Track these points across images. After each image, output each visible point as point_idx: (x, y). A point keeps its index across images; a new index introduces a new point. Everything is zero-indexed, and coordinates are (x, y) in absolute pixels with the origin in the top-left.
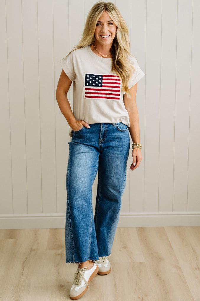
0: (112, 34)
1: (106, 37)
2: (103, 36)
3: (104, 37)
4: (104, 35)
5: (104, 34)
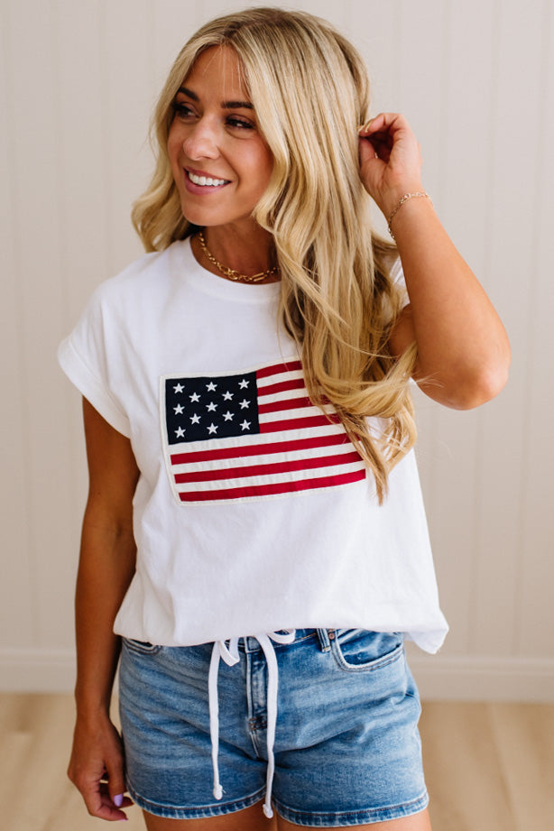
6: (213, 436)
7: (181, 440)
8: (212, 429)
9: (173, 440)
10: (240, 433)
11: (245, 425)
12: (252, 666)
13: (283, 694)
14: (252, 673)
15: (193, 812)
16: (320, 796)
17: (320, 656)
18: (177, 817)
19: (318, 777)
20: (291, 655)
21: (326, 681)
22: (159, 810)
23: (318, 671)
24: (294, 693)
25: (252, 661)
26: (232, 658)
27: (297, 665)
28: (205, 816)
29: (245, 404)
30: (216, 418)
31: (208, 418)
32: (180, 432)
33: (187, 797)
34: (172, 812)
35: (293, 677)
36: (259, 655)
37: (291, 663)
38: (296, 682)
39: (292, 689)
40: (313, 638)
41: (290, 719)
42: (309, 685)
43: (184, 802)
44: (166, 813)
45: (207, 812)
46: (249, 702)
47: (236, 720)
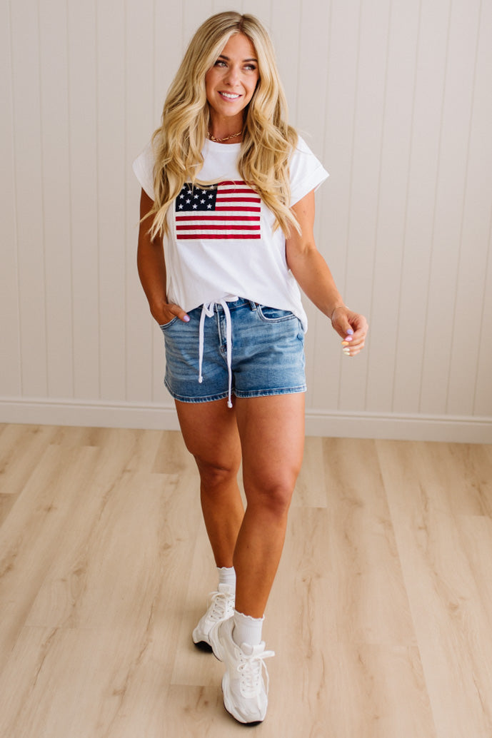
0: (247, 92)
1: (233, 96)
2: (226, 95)
3: (229, 96)
4: (228, 93)
5: (229, 90)
6: (195, 210)
7: (181, 210)
8: (195, 206)
9: (178, 210)
10: (206, 209)
11: (209, 206)
12: (220, 318)
13: (235, 332)
14: (220, 321)
15: (198, 400)
16: (252, 384)
17: (252, 313)
18: (191, 402)
19: (252, 375)
20: (238, 312)
21: (256, 326)
22: (183, 399)
23: (251, 320)
24: (240, 332)
25: (220, 315)
26: (211, 314)
27: (241, 318)
28: (204, 401)
29: (211, 197)
30: (197, 202)
31: (193, 201)
32: (181, 207)
33: (195, 393)
34: (189, 400)
35: (240, 323)
36: (223, 313)
37: (238, 317)
38: (241, 326)
39: (239, 329)
40: (248, 304)
41: (239, 343)
42: (247, 328)
43: (194, 395)
44: (186, 400)
45: (205, 399)
46: (220, 337)
47: (215, 348)
